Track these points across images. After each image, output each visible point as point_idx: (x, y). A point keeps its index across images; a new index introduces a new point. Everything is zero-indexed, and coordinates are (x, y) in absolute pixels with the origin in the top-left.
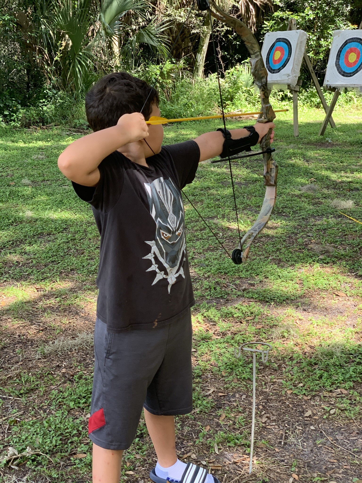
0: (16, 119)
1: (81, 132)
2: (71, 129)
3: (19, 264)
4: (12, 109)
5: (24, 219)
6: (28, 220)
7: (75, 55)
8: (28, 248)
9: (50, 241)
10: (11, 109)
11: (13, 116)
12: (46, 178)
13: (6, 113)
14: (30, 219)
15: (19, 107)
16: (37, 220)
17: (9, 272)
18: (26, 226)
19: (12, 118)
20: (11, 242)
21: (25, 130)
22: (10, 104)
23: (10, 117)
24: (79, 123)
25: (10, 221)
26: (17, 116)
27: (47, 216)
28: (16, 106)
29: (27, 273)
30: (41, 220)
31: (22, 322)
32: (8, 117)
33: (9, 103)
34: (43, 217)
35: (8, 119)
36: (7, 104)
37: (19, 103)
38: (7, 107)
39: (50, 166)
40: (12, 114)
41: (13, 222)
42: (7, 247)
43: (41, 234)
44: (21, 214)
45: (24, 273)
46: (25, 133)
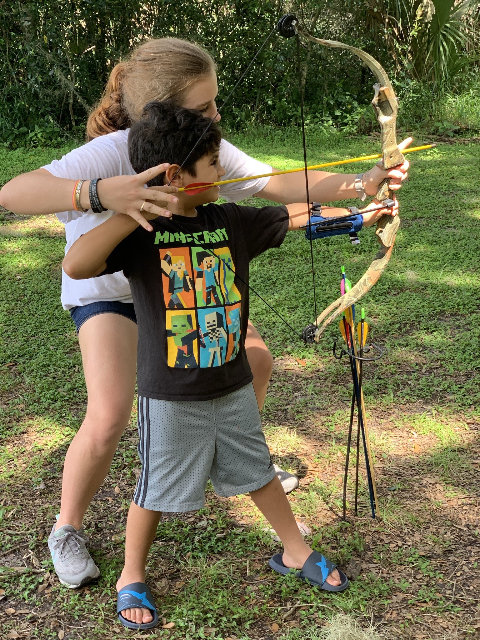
0: (350, 122)
1: (445, 141)
2: (430, 136)
3: (422, 367)
4: (346, 108)
5: (406, 285)
6: (413, 286)
7: (439, 27)
8: (427, 338)
9: (458, 327)
10: (344, 108)
11: (346, 117)
12: (419, 215)
13: (338, 113)
14: (416, 285)
15: (356, 104)
16: (426, 286)
17: (409, 382)
18: (413, 297)
19: (345, 121)
20: (397, 326)
21: (365, 137)
22: (343, 101)
23: (342, 120)
24: (442, 128)
25: (386, 287)
26: (352, 117)
27: (442, 281)
28: (351, 104)
29: (440, 389)
30: (434, 287)
31: (464, 496)
32: (339, 120)
33: (342, 99)
34: (434, 281)
35: (339, 121)
36: (339, 100)
37: (355, 99)
38: (339, 105)
39: (418, 194)
40: (345, 114)
41: (389, 288)
42: (393, 334)
43: (442, 313)
44: (398, 275)
45: (436, 389)
46: (365, 142)
